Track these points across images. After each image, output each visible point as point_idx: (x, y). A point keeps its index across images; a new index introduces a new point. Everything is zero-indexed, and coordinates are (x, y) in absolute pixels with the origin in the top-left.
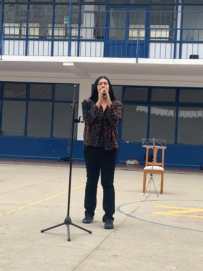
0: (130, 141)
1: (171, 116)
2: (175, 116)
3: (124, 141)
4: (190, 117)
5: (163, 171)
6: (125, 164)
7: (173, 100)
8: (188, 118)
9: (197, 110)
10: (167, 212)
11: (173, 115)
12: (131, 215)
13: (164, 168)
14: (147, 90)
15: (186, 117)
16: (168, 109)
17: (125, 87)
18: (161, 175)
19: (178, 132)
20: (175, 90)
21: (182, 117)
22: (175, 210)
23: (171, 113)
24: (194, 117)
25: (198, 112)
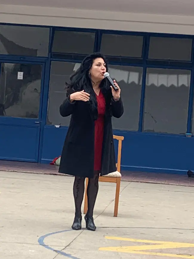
0: (61, 125)
1: (133, 83)
2: (141, 83)
3: (51, 123)
4: (165, 84)
5: (119, 177)
6: (53, 164)
7: (138, 54)
8: (162, 86)
9: (178, 74)
10: (124, 247)
11: (137, 82)
12: (64, 251)
13: (121, 173)
14: (93, 36)
15: (160, 84)
16: (130, 70)
17: (54, 29)
18: (116, 184)
19: (145, 110)
20: (141, 38)
21: (153, 85)
22: (139, 244)
23: (134, 77)
24: (172, 86)
25: (180, 76)
